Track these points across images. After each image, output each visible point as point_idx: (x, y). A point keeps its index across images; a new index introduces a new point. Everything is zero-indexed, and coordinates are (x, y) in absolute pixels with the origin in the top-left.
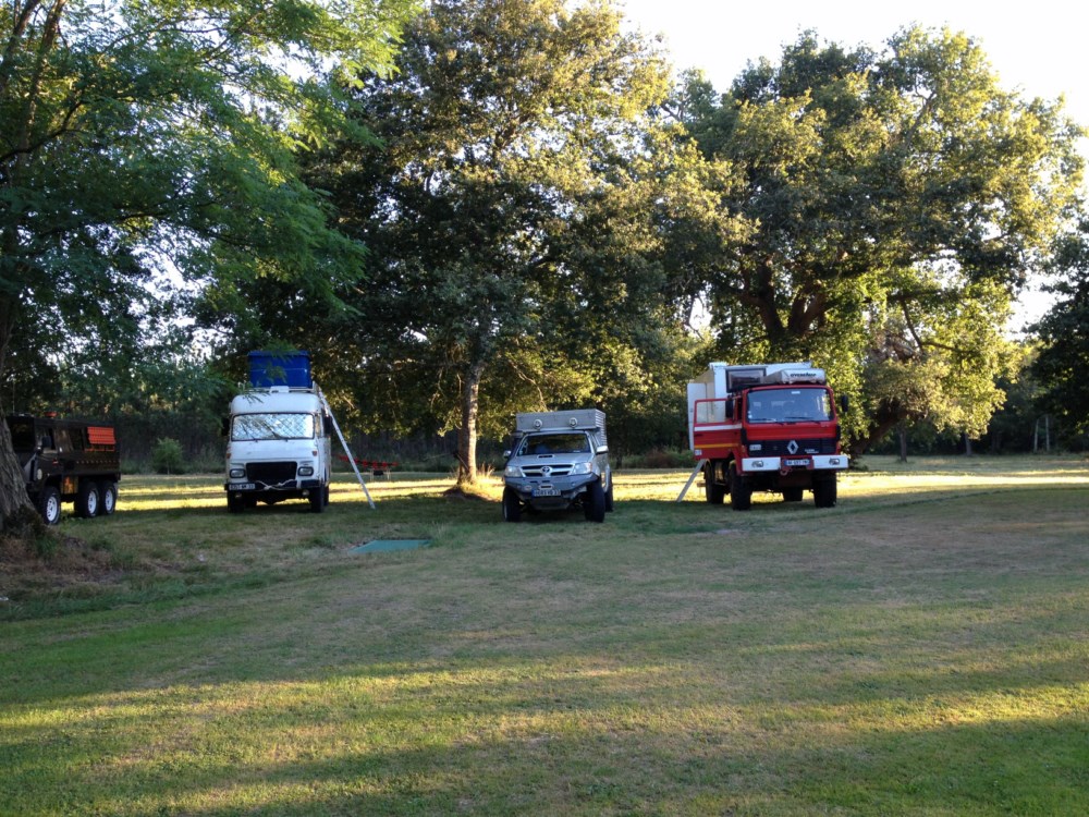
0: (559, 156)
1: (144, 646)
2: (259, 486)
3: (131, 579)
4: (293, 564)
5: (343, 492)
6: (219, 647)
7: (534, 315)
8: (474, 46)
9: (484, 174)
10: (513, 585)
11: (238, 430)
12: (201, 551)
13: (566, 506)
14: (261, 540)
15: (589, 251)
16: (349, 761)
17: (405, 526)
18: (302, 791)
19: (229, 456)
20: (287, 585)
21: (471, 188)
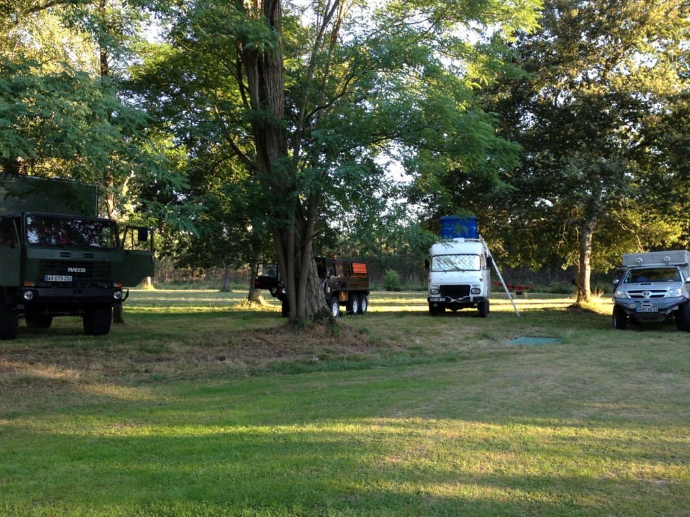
0: (653, 71)
1: (393, 392)
2: (448, 300)
3: (380, 352)
4: (473, 349)
5: (498, 305)
6: (436, 396)
7: (634, 184)
8: (589, 4)
9: (597, 89)
10: (627, 373)
11: (435, 265)
12: (418, 337)
13: (662, 320)
14: (451, 332)
15: (679, 136)
16: (528, 478)
17: (542, 329)
18: (501, 494)
19: (430, 281)
20: (470, 361)
21: (588, 100)
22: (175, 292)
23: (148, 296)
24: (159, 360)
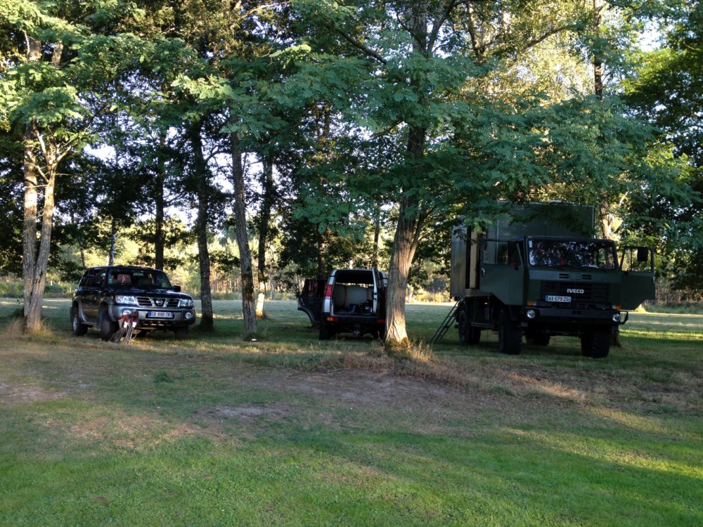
22: (669, 317)
23: (639, 319)
24: (667, 390)
